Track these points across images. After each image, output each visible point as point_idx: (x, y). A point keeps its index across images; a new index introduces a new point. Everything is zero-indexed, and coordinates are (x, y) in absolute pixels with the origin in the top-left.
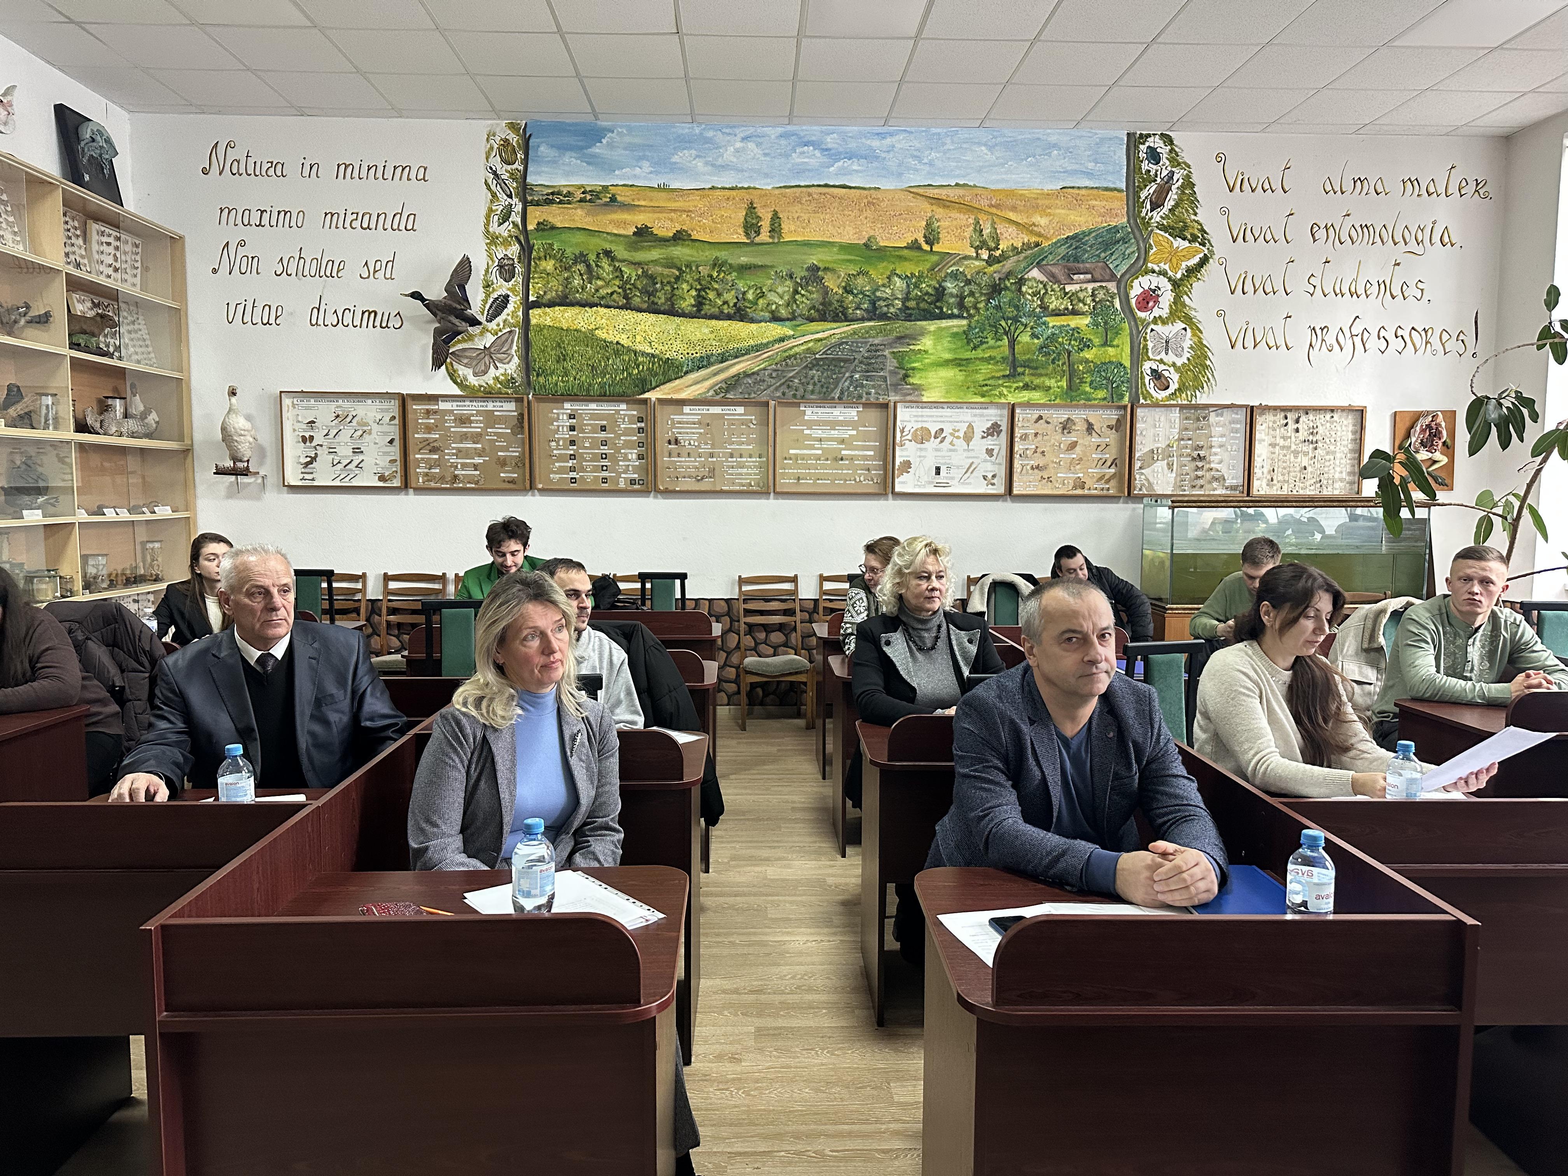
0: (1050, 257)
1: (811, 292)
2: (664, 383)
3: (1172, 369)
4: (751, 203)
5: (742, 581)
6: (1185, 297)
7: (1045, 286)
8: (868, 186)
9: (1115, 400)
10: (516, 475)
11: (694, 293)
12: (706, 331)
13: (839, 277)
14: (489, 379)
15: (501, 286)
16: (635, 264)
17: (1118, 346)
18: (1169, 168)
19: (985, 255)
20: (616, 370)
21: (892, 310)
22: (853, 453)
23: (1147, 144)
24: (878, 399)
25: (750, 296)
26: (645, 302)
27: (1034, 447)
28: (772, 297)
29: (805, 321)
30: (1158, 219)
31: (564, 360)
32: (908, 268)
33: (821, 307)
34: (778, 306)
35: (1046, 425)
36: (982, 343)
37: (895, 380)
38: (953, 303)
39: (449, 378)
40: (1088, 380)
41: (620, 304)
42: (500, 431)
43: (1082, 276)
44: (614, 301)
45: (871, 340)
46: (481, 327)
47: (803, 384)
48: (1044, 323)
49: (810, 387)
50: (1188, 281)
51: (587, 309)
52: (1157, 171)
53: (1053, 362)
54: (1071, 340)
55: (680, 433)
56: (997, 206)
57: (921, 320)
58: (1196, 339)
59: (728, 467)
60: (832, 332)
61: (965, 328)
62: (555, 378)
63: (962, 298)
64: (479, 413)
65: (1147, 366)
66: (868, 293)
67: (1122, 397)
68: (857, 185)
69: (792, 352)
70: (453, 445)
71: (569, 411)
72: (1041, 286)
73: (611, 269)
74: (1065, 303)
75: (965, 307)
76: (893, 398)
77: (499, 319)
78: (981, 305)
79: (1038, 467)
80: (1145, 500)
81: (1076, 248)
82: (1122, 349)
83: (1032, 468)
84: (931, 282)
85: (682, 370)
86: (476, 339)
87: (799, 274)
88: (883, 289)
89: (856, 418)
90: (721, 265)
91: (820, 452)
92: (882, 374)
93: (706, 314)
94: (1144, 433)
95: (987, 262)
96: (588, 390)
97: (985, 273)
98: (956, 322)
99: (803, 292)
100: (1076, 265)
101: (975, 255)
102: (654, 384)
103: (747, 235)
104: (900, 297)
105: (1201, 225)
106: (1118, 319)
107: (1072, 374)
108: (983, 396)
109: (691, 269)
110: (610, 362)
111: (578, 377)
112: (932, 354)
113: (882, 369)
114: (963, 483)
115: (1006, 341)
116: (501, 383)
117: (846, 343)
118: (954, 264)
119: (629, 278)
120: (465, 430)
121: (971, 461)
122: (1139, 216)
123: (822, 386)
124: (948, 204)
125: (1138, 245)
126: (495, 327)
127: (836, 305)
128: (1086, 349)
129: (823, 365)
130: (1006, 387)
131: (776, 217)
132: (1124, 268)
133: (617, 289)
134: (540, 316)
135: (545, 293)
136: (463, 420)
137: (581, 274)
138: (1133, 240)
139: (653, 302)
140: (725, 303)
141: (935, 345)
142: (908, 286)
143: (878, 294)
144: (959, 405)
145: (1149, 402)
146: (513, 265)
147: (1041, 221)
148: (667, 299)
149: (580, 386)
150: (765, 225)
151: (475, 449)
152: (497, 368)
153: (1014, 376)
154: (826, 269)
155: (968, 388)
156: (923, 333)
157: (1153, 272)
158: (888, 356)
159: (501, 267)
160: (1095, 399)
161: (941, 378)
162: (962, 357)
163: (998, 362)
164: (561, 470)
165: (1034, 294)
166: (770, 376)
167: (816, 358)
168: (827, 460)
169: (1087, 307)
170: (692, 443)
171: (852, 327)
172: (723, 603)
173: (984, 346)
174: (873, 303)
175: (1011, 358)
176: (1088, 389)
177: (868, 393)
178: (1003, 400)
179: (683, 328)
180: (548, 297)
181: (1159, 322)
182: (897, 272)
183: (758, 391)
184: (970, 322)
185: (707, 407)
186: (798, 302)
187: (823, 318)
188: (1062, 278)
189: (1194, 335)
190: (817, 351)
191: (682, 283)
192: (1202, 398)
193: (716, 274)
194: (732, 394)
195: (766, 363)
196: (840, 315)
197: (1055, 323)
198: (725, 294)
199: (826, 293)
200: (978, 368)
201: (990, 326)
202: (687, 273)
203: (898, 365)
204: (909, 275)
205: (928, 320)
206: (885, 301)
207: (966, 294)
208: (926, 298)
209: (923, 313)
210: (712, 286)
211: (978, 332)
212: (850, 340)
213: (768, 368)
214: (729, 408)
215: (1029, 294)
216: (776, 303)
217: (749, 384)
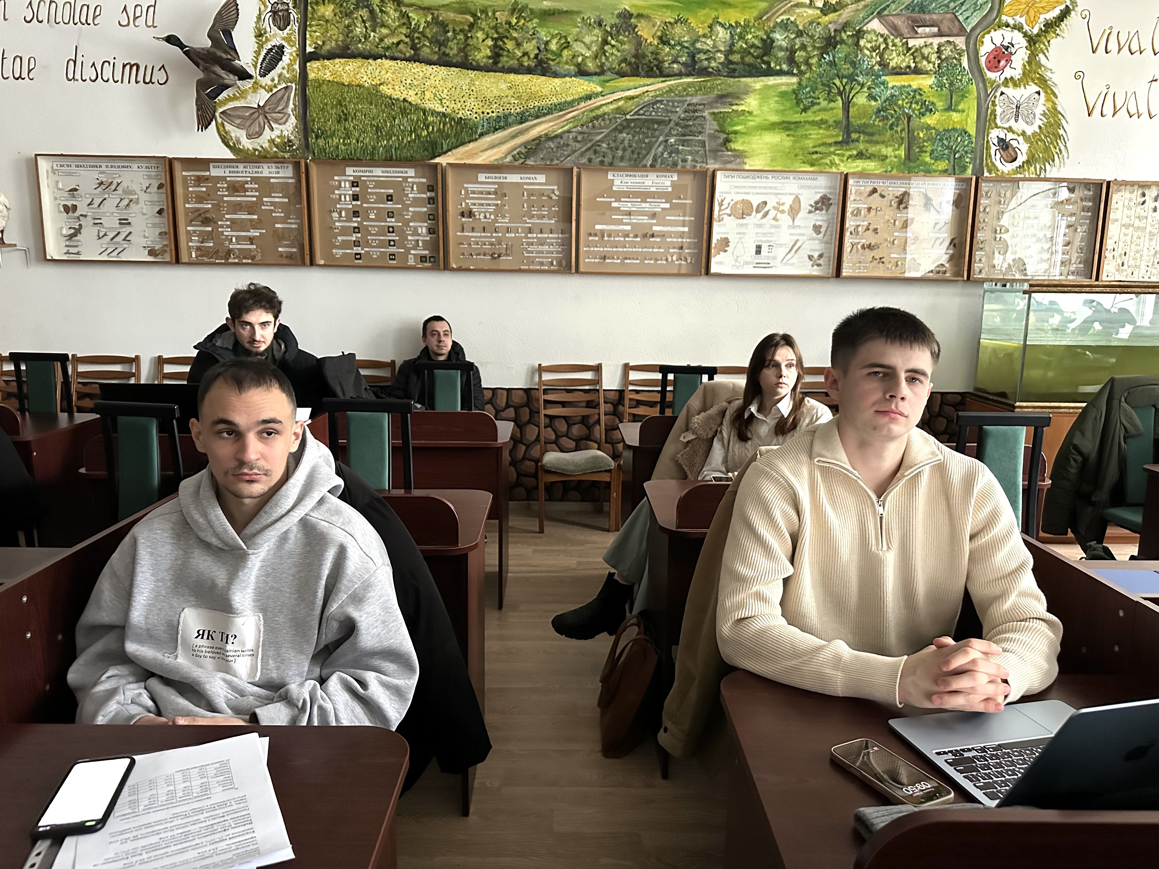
0: (893, 6)
1: (622, 43)
2: (456, 147)
5: (541, 369)
6: (1041, 56)
7: (885, 40)
9: (957, 172)
10: (294, 250)
11: (490, 43)
12: (504, 86)
13: (654, 26)
14: (263, 142)
15: (275, 35)
16: (424, 9)
17: (963, 111)
19: (820, 4)
20: (403, 131)
21: (713, 64)
22: (665, 229)
24: (695, 166)
25: (553, 46)
26: (435, 53)
27: (866, 223)
28: (578, 47)
29: (615, 76)
31: (346, 120)
32: (731, 16)
33: (633, 60)
34: (585, 58)
35: (880, 199)
36: (813, 104)
37: (714, 145)
38: (781, 58)
39: (220, 140)
40: (929, 149)
41: (408, 55)
42: (277, 200)
43: (927, 29)
44: (401, 52)
45: (689, 98)
46: (252, 81)
47: (611, 148)
48: (883, 83)
49: (620, 153)
50: (1045, 37)
51: (370, 61)
53: (891, 128)
54: (911, 103)
55: (474, 204)
57: (745, 77)
58: (1049, 104)
59: (529, 244)
60: (645, 89)
61: (795, 87)
62: (336, 141)
63: (792, 51)
64: (254, 180)
65: (994, 134)
66: (686, 45)
67: (964, 168)
69: (599, 112)
70: (227, 216)
71: (352, 178)
72: (881, 40)
73: (397, 14)
74: (907, 60)
75: (795, 62)
76: (711, 166)
77: (274, 74)
78: (814, 61)
79: (870, 247)
80: (986, 286)
82: (968, 115)
83: (863, 247)
84: (758, 33)
85: (476, 132)
86: (249, 97)
87: (610, 20)
88: (703, 40)
89: (670, 189)
90: (522, 10)
91: (629, 228)
92: (700, 138)
93: (503, 67)
94: (987, 210)
95: (822, 10)
96: (372, 154)
97: (819, 24)
98: (784, 79)
99: (613, 42)
100: (922, 16)
101: (808, 2)
102: (445, 148)
104: (723, 49)
106: (965, 79)
107: (911, 142)
108: (812, 165)
109: (487, 15)
110: (397, 121)
111: (361, 139)
112: (756, 116)
113: (700, 133)
114: (786, 264)
115: (840, 103)
116: (277, 146)
117: (661, 102)
118: (785, 12)
119: (418, 25)
120: (239, 199)
121: (796, 238)
123: (633, 152)
126: (270, 83)
127: (650, 57)
128: (928, 113)
132: (974, 21)
133: (403, 38)
134: (319, 70)
135: (324, 43)
136: (236, 188)
137: (364, 22)
139: (444, 53)
140: (525, 54)
141: (760, 106)
142: (732, 36)
143: (698, 45)
144: (785, 175)
145: (994, 175)
146: (287, 10)
148: (460, 50)
149: (364, 150)
151: (251, 220)
152: (272, 129)
153: (847, 143)
154: (640, 16)
155: (796, 155)
156: (747, 91)
157: (1008, 26)
158: (708, 117)
159: (274, 12)
160: (935, 171)
161: (767, 144)
162: (791, 120)
163: (830, 126)
164: (344, 245)
165: (873, 49)
166: (575, 140)
167: (626, 119)
168: (636, 236)
169: (931, 65)
170: (488, 216)
171: (667, 83)
172: (521, 393)
173: (816, 107)
174: (692, 56)
175: (844, 123)
176: (928, 159)
177: (685, 161)
178: (834, 170)
179: (477, 83)
180: (327, 47)
181: (1010, 84)
182: (720, 20)
183: (561, 157)
184: (801, 80)
185: (504, 175)
186: (607, 54)
187: (635, 73)
188: (905, 31)
189: (1048, 100)
190: (628, 110)
191: (477, 31)
192: (1052, 172)
193: (516, 21)
194: (532, 159)
195: (571, 124)
196: (655, 69)
197: (895, 84)
198: (525, 44)
199: (640, 44)
200: (808, 133)
201: (823, 84)
202: (482, 20)
203: (717, 128)
204: (734, 24)
205: (754, 76)
206: (705, 53)
207: (797, 47)
208: (752, 51)
209: (747, 68)
210: (511, 35)
211: (809, 92)
212: (665, 98)
213: (574, 130)
214: (528, 176)
215: (868, 49)
216: (582, 55)
217: (552, 149)
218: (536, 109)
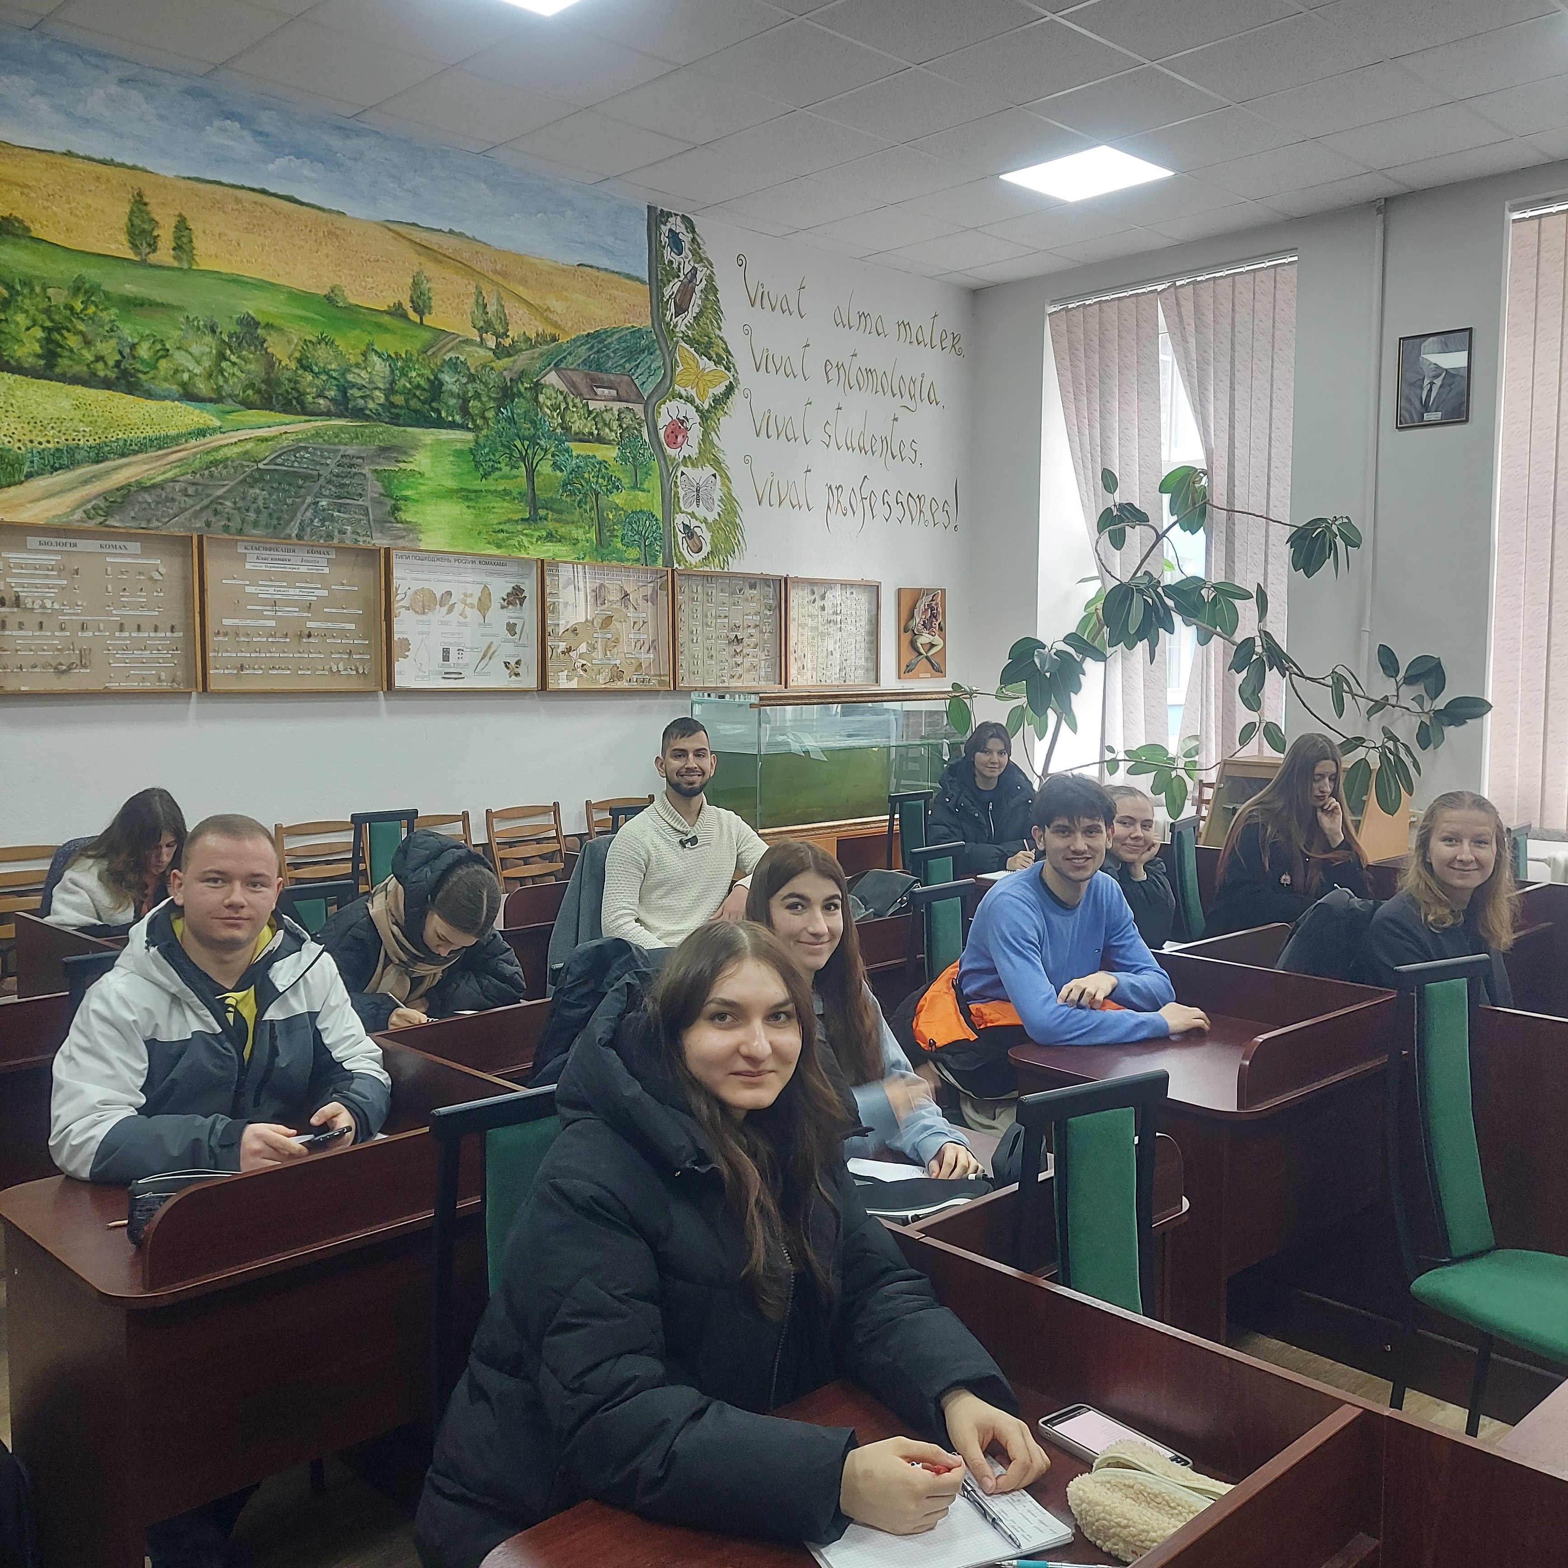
0: (570, 359)
1: (246, 361)
3: (703, 526)
4: (140, 195)
6: (713, 434)
7: (565, 398)
8: (326, 206)
9: (649, 561)
11: (39, 333)
12: (67, 404)
13: (289, 343)
17: (648, 491)
18: (692, 263)
19: (492, 344)
21: (371, 405)
22: (325, 625)
23: (669, 226)
24: (358, 541)
25: (144, 351)
27: (564, 622)
28: (181, 358)
29: (238, 407)
30: (683, 328)
32: (389, 344)
33: (264, 387)
34: (193, 375)
35: (576, 592)
36: (494, 469)
37: (380, 513)
38: (453, 406)
40: (619, 534)
43: (606, 391)
45: (342, 447)
47: (239, 509)
48: (567, 450)
49: (252, 515)
50: (715, 414)
52: (680, 264)
53: (579, 505)
54: (598, 477)
55: (23, 586)
56: (504, 274)
57: (412, 426)
58: (725, 489)
59: (116, 647)
60: (283, 428)
61: (472, 445)
63: (465, 401)
65: (680, 519)
66: (334, 374)
67: (656, 557)
68: (311, 202)
69: (219, 455)
72: (561, 398)
74: (589, 425)
75: (470, 415)
76: (380, 541)
78: (490, 414)
79: (569, 651)
81: (598, 352)
82: (653, 495)
83: (562, 652)
84: (423, 371)
85: (21, 471)
87: (227, 327)
88: (357, 371)
89: (326, 570)
90: (90, 292)
91: (273, 623)
92: (360, 502)
93: (64, 374)
94: (683, 607)
95: (494, 352)
97: (492, 369)
98: (458, 434)
99: (233, 358)
100: (601, 375)
101: (478, 339)
103: (134, 246)
104: (381, 386)
105: (726, 344)
106: (647, 454)
107: (601, 523)
108: (499, 546)
109: (32, 290)
112: (429, 479)
113: (361, 495)
114: (479, 674)
115: (523, 470)
117: (305, 449)
118: (452, 349)
121: (489, 639)
122: (664, 320)
123: (270, 516)
124: (440, 257)
125: (664, 360)
127: (287, 386)
128: (615, 491)
129: (270, 481)
130: (526, 535)
131: (182, 226)
132: (650, 387)
138: (658, 352)
140: (99, 358)
141: (433, 466)
142: (392, 372)
143: (350, 377)
144: (469, 559)
145: (684, 568)
147: (557, 305)
150: (166, 235)
153: (535, 521)
154: (269, 326)
155: (479, 533)
156: (416, 445)
158: (369, 476)
160: (628, 560)
161: (443, 516)
162: (471, 488)
163: (514, 498)
165: (554, 408)
166: (184, 492)
167: (258, 469)
168: (286, 636)
169: (613, 434)
170: (49, 605)
171: (313, 424)
173: (497, 474)
174: (343, 390)
175: (530, 494)
177: (342, 532)
178: (526, 555)
179: (19, 393)
181: (689, 464)
182: (376, 348)
183: (162, 516)
184: (478, 437)
185: (73, 541)
186: (226, 374)
187: (267, 404)
188: (584, 390)
189: (723, 484)
190: (261, 456)
191: (16, 313)
192: (736, 566)
193: (82, 307)
194: (117, 517)
195: (178, 470)
196: (294, 402)
197: (579, 453)
198: (98, 344)
199: (271, 365)
200: (491, 505)
201: (502, 445)
202: (25, 297)
203: (383, 491)
204: (393, 356)
205: (423, 427)
206: (360, 389)
207: (470, 395)
208: (418, 393)
209: (414, 415)
210: (75, 327)
211: (488, 454)
212: (309, 444)
213: (182, 478)
214: (114, 543)
215: (548, 407)
216: (189, 371)
217: (149, 504)
218: (121, 443)
